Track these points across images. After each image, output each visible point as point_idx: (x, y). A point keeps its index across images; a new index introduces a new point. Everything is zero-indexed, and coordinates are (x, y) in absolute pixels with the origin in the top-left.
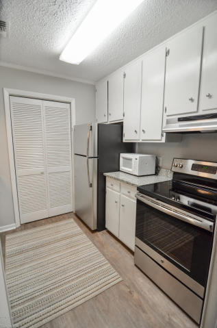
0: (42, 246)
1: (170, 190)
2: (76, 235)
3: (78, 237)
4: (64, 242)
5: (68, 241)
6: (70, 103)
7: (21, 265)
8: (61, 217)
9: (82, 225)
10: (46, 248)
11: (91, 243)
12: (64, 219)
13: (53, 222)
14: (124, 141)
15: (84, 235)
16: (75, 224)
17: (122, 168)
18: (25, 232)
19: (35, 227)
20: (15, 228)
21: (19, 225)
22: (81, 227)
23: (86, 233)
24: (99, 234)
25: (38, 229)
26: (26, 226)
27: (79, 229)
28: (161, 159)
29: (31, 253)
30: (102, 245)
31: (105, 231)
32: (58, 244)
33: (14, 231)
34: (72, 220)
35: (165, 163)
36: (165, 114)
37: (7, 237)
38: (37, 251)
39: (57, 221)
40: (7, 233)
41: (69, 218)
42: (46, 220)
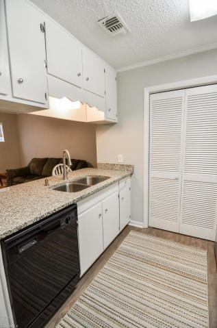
0: (147, 262)
2: (193, 278)
4: (171, 276)
5: (177, 278)
8: (193, 241)
10: (148, 268)
11: (207, 308)
12: (196, 245)
13: (179, 241)
15: (205, 288)
16: (205, 262)
19: (158, 236)
20: (142, 227)
21: (146, 227)
23: (210, 286)
27: (206, 273)
32: (162, 272)
33: (139, 230)
34: (205, 253)
39: (184, 243)
40: (134, 228)
41: (203, 248)
42: (173, 234)
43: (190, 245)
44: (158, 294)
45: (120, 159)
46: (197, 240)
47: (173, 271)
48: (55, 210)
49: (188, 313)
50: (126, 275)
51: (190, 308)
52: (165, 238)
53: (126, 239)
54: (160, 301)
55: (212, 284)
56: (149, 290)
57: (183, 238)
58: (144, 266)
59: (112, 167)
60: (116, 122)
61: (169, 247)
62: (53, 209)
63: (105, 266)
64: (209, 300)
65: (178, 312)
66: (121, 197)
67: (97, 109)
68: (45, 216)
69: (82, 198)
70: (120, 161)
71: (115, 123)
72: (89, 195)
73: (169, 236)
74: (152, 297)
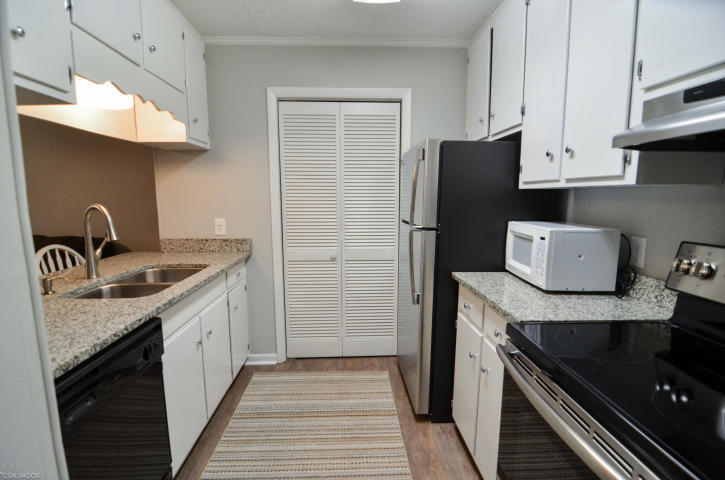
0: (300, 415)
1: (658, 355)
2: (377, 413)
3: (381, 421)
4: (344, 422)
5: (355, 421)
6: (400, 102)
7: (247, 442)
8: (366, 362)
9: (403, 393)
10: (304, 423)
11: (401, 444)
12: (371, 367)
14: (522, 186)
15: (395, 421)
16: (388, 388)
17: (511, 262)
18: (286, 377)
19: (308, 369)
20: (275, 362)
21: (283, 359)
22: (397, 397)
23: (401, 416)
24: (433, 429)
25: (311, 376)
26: (296, 364)
27: (392, 400)
28: (642, 244)
29: (275, 423)
30: (427, 462)
31: (449, 426)
33: (270, 369)
34: (385, 375)
35: (655, 257)
36: (638, 86)
37: (256, 378)
38: (287, 422)
39: (353, 369)
40: (258, 369)
41: (382, 368)
42: (334, 361)
43: (362, 370)
44: (330, 455)
45: (221, 229)
46: (372, 360)
47: (346, 414)
48: (126, 329)
49: (380, 460)
50: (265, 448)
51: (380, 453)
52: (322, 370)
53: (249, 390)
54: (335, 462)
55: (403, 413)
56: (313, 455)
57: (349, 363)
58: (296, 422)
59: (203, 245)
60: (208, 147)
61: (331, 382)
62: (123, 327)
63: (218, 449)
64: (403, 433)
65: (365, 465)
66: (232, 306)
67: (170, 116)
68: (110, 342)
69: (170, 304)
70: (217, 232)
71: (205, 151)
72: (182, 297)
73: (328, 365)
74: (321, 461)
